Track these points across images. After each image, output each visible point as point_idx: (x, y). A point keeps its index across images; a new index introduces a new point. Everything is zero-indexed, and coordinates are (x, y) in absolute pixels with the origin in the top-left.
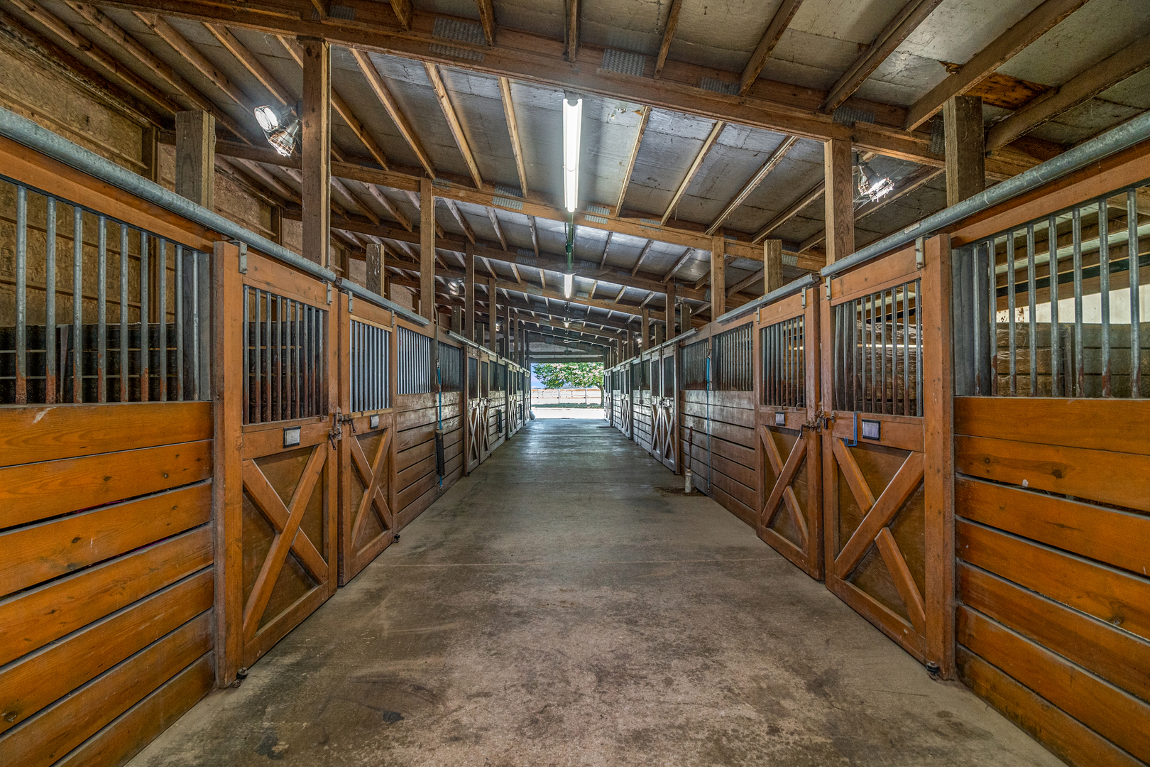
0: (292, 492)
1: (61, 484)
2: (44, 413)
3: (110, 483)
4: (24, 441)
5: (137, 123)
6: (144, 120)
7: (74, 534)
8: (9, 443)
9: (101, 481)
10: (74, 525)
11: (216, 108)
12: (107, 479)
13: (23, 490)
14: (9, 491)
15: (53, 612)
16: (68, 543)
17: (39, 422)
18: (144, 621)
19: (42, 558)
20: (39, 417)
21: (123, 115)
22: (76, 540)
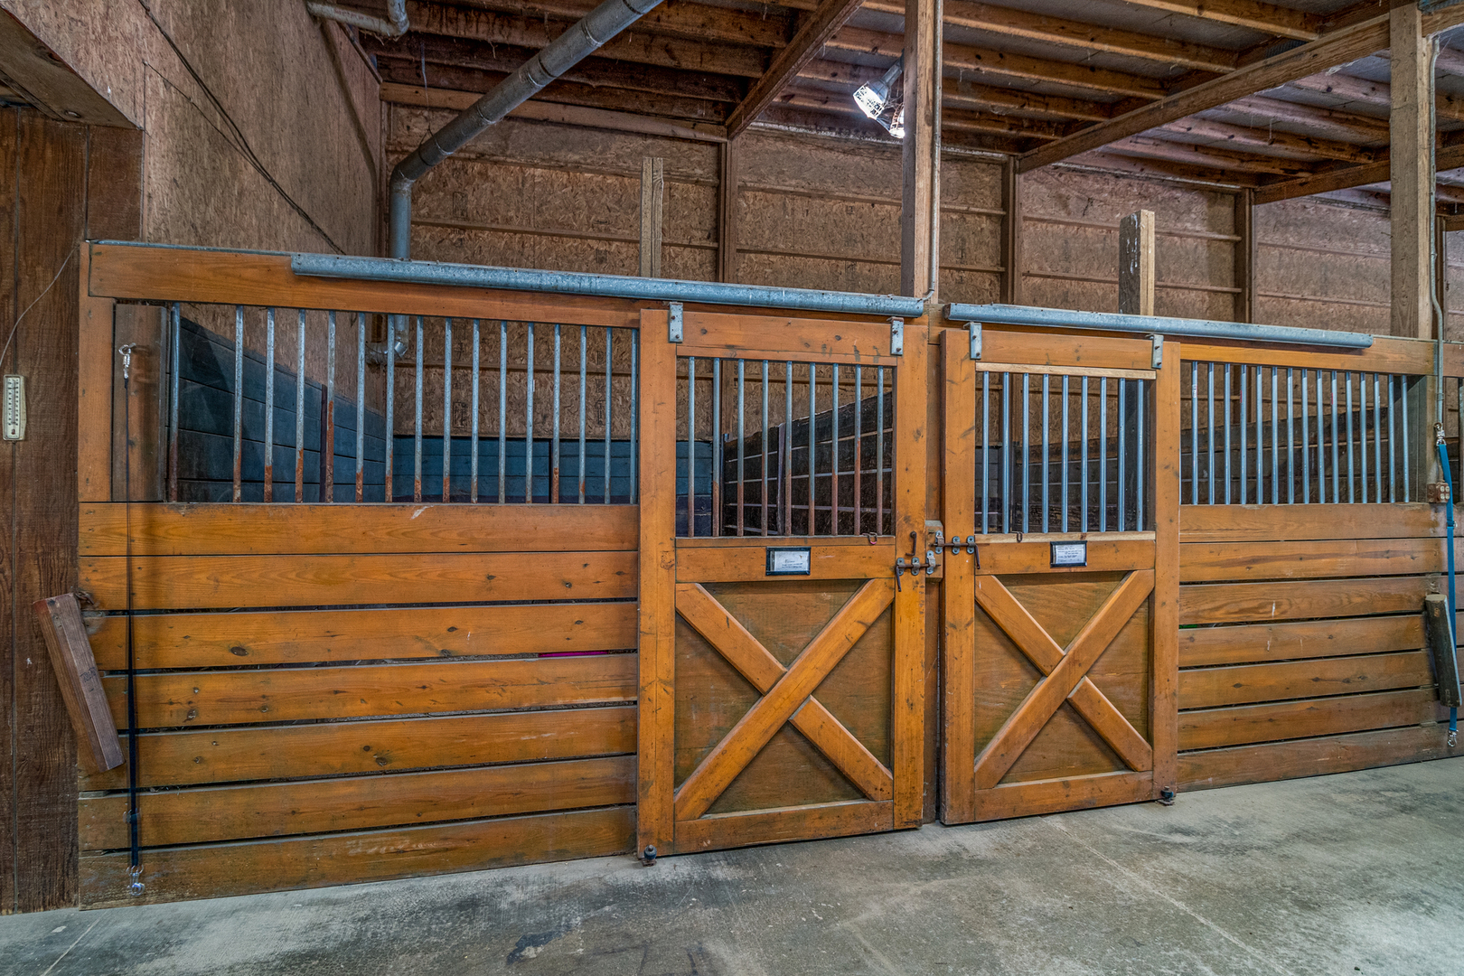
0: (801, 643)
1: (439, 576)
2: (421, 511)
3: (493, 582)
4: (403, 534)
5: (991, 162)
6: (999, 155)
7: (451, 624)
8: (389, 534)
9: (484, 578)
10: (453, 616)
11: (1033, 97)
12: (490, 577)
13: (403, 575)
14: (391, 575)
15: (424, 687)
16: (443, 630)
17: (416, 518)
18: (529, 733)
19: (417, 637)
20: (417, 514)
21: (973, 160)
22: (452, 629)
